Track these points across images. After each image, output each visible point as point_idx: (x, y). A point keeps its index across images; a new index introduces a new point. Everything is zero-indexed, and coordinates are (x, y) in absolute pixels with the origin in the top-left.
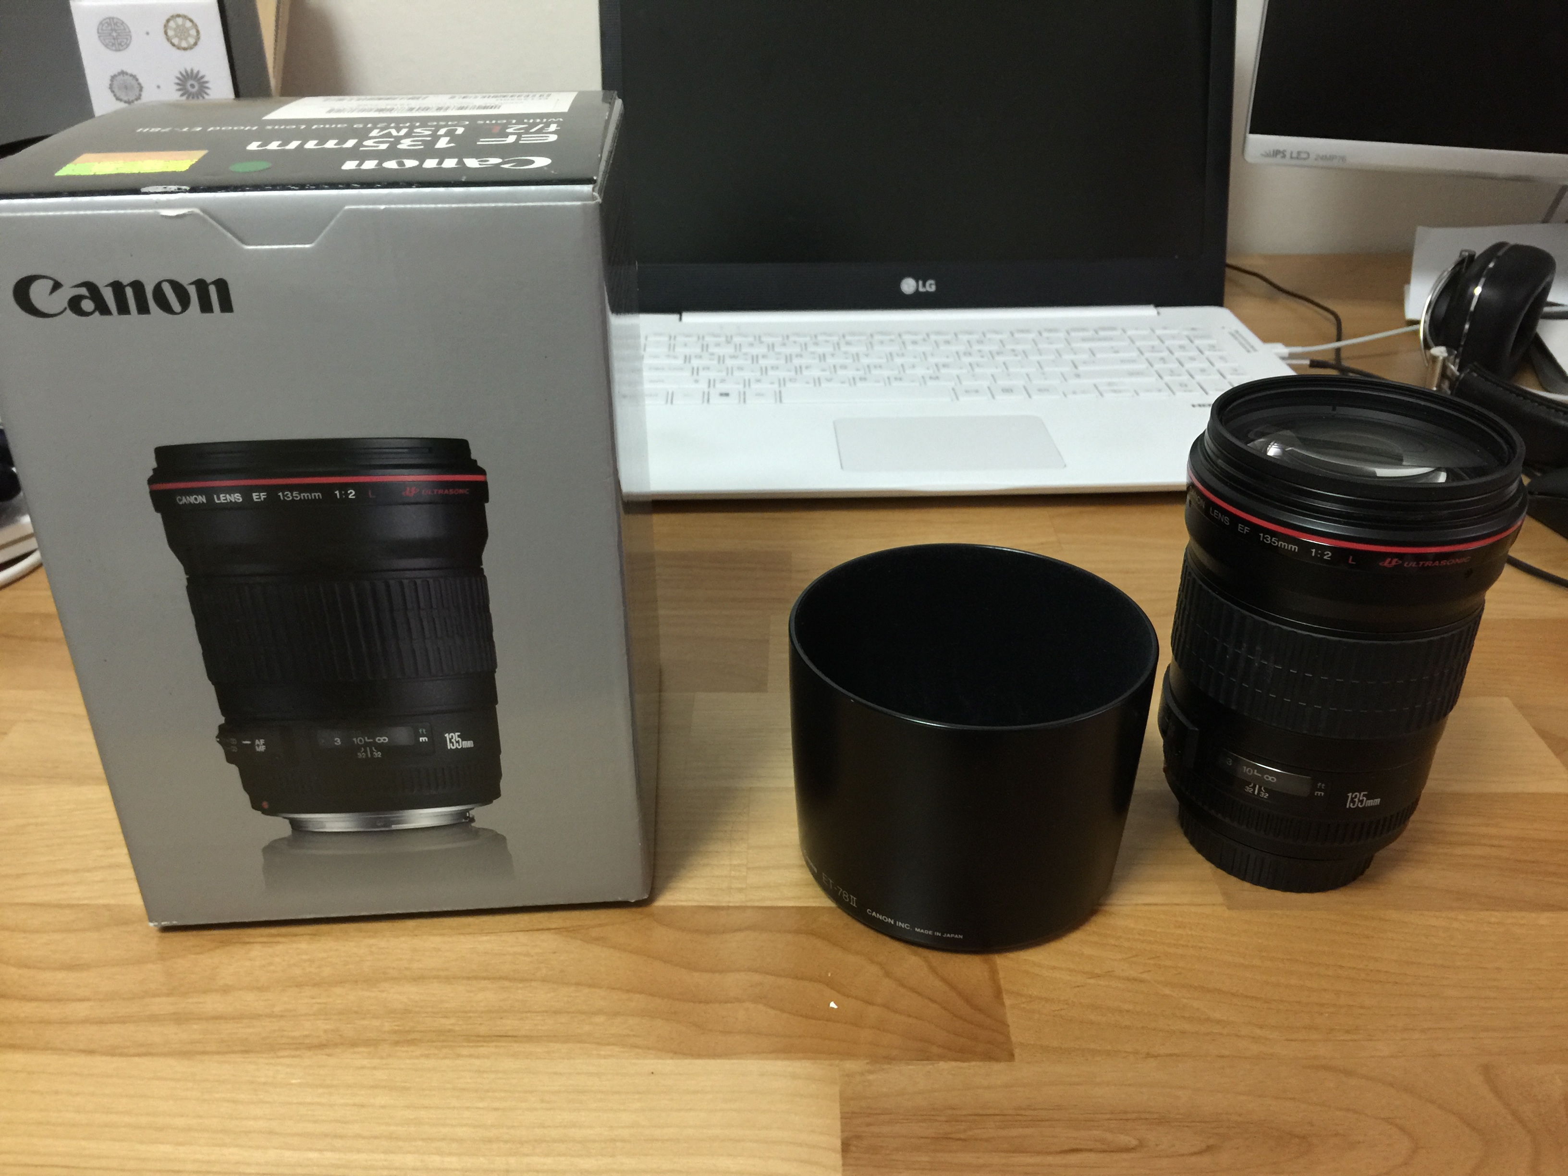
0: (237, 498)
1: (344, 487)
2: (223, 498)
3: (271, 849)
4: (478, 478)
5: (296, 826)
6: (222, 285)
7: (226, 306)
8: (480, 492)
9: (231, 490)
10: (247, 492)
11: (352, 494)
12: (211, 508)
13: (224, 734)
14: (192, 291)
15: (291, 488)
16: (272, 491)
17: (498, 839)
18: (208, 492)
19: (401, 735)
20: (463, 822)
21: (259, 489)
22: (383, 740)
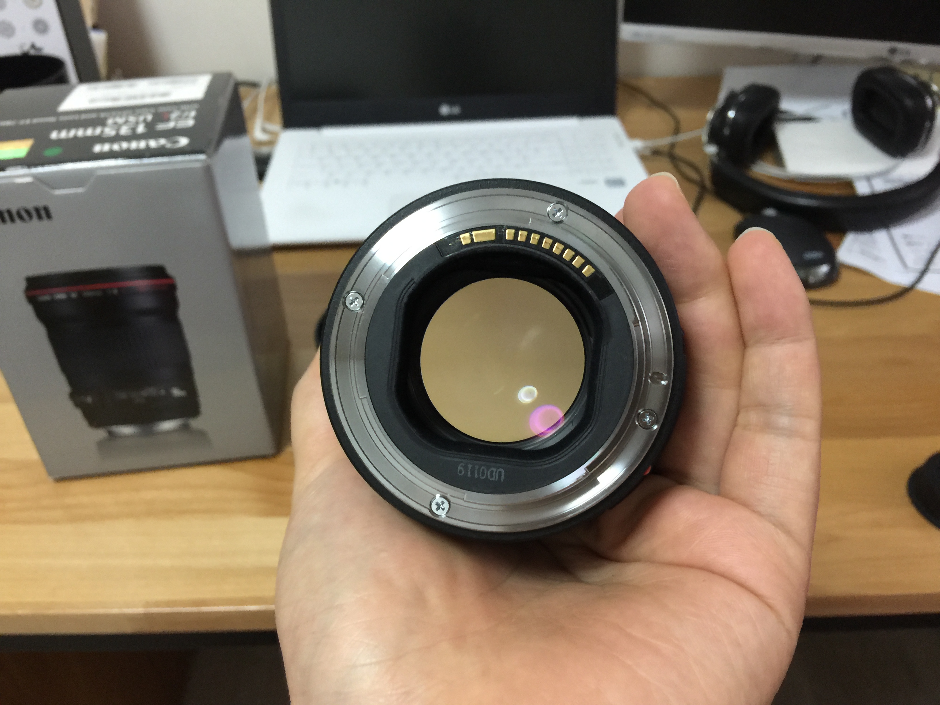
0: (64, 296)
1: (112, 289)
2: (58, 296)
3: (100, 444)
4: (170, 281)
5: (110, 433)
6: (46, 209)
7: (49, 217)
8: (172, 288)
9: (61, 293)
10: (68, 293)
11: (115, 291)
12: (53, 301)
13: (73, 396)
14: (33, 212)
15: (89, 290)
16: (80, 293)
17: (201, 434)
18: (51, 294)
19: (153, 391)
20: (185, 428)
21: (74, 292)
22: (144, 394)
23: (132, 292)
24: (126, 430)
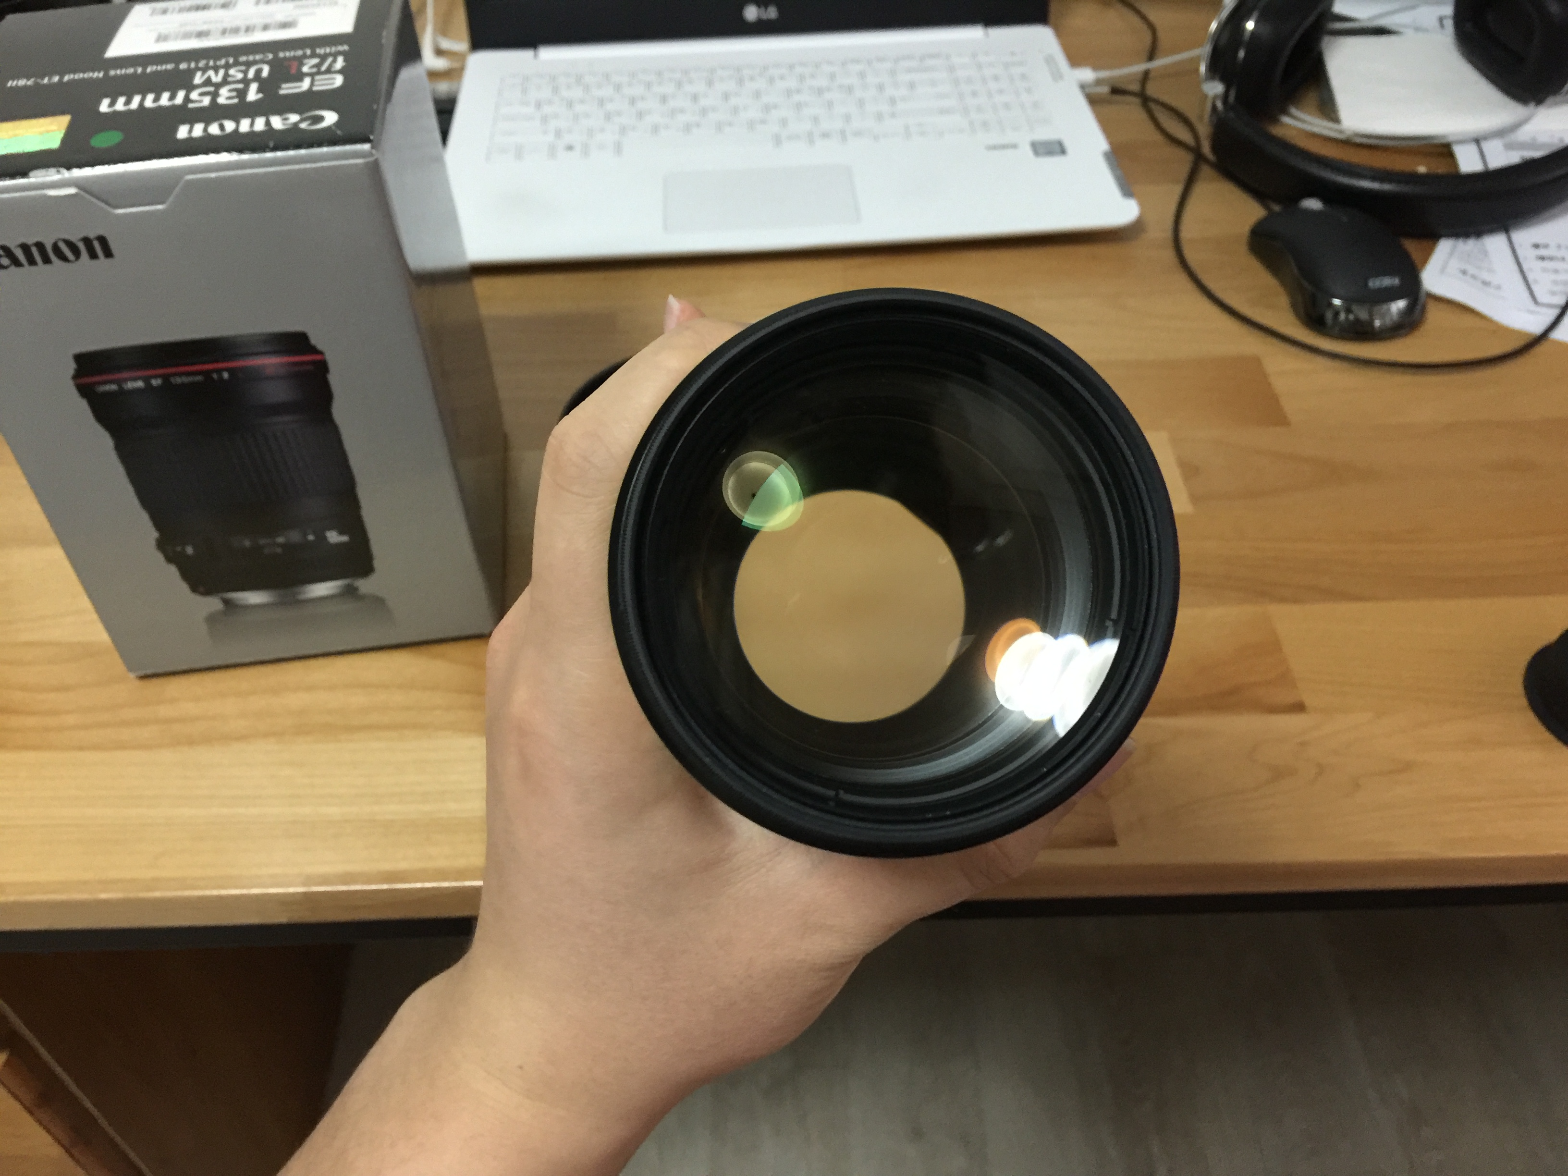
0: (140, 384)
1: (219, 371)
2: (130, 385)
3: (212, 619)
4: (318, 357)
5: (227, 602)
6: (102, 240)
7: (108, 254)
8: (322, 367)
9: (135, 379)
10: (147, 380)
11: (226, 375)
12: (122, 392)
13: (161, 545)
14: (81, 246)
15: (181, 374)
16: (166, 378)
17: (378, 602)
18: (118, 382)
19: (294, 536)
20: (350, 592)
21: (156, 377)
22: (281, 540)
23: (254, 376)
24: (254, 598)
